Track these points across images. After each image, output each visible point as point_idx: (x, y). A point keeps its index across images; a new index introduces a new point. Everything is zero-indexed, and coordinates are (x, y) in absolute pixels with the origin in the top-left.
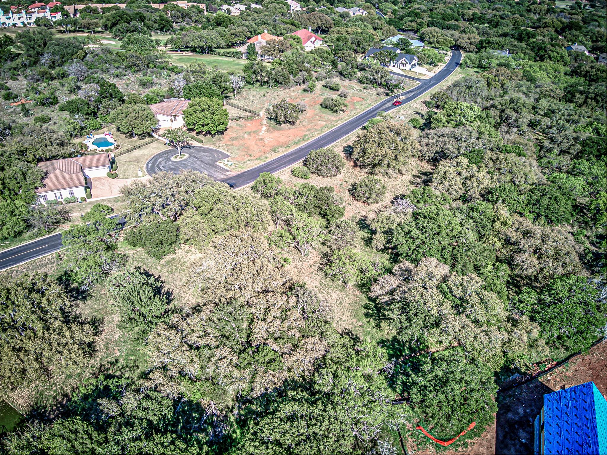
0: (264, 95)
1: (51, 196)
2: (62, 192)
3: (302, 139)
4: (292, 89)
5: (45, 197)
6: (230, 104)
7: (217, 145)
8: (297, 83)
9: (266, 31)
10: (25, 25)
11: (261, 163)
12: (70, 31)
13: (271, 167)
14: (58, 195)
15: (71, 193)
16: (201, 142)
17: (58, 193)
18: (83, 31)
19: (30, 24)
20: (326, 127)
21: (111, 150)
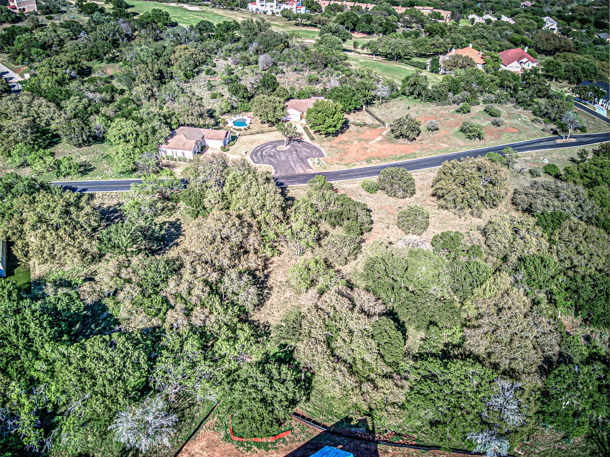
0: (409, 108)
1: (169, 153)
2: (178, 151)
3: (406, 157)
4: (445, 107)
5: (165, 152)
6: (367, 111)
7: (323, 144)
8: (454, 102)
9: (471, 45)
10: (273, 14)
11: (345, 168)
12: (304, 25)
13: (350, 174)
14: (174, 153)
15: (183, 154)
16: (312, 139)
17: (174, 151)
18: (316, 26)
19: (278, 13)
20: (446, 150)
21: (241, 130)
